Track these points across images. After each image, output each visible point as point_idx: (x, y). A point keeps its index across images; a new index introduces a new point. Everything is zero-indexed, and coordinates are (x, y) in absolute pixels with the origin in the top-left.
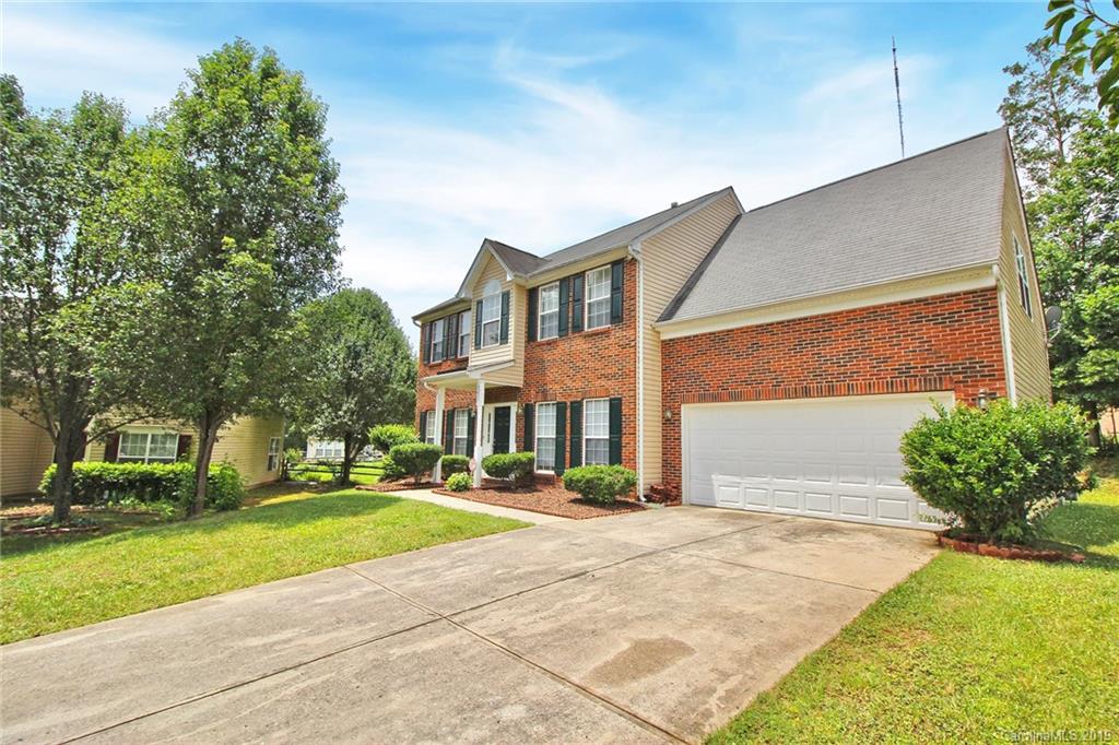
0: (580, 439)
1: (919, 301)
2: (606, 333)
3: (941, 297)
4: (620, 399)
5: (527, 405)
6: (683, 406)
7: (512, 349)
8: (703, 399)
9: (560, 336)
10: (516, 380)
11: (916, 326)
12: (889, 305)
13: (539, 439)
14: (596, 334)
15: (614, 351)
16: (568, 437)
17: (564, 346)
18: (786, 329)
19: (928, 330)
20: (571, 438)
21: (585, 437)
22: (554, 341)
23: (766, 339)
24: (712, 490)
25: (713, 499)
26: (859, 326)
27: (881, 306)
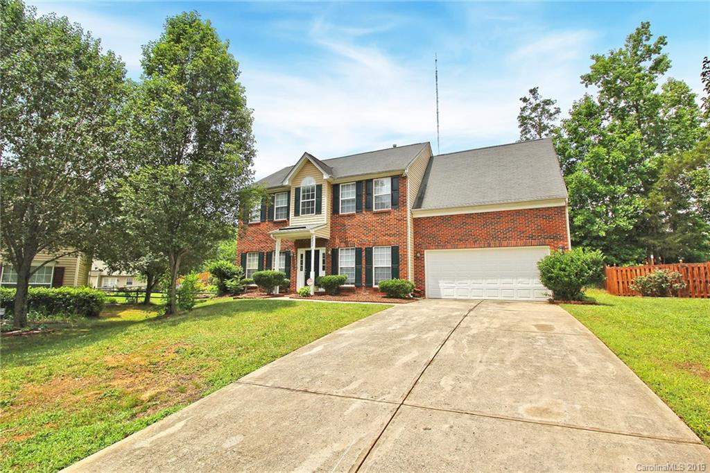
0: (372, 267)
1: (537, 209)
2: (388, 213)
3: (545, 208)
4: (398, 247)
5: (333, 249)
6: (425, 251)
7: (325, 217)
8: (437, 247)
9: (357, 212)
10: (326, 235)
11: (536, 219)
12: (525, 210)
13: (341, 268)
14: (382, 213)
15: (393, 222)
16: (364, 266)
17: (360, 218)
18: (479, 217)
19: (540, 221)
20: (366, 267)
21: (374, 266)
22: (353, 215)
23: (470, 220)
24: (440, 291)
25: (440, 295)
26: (512, 218)
27: (521, 210)
